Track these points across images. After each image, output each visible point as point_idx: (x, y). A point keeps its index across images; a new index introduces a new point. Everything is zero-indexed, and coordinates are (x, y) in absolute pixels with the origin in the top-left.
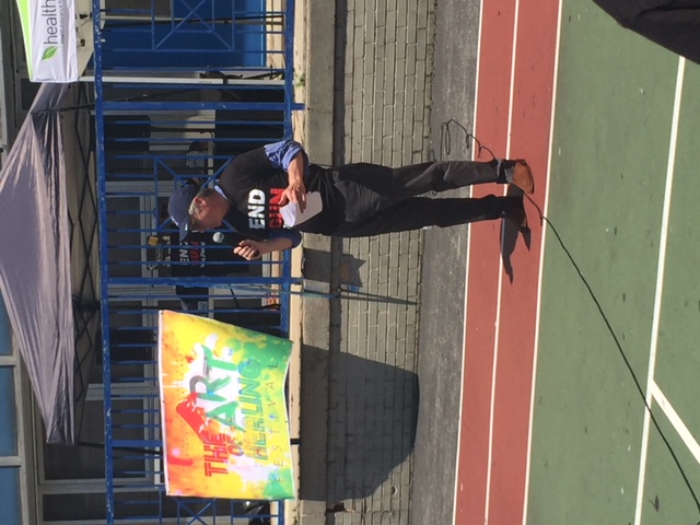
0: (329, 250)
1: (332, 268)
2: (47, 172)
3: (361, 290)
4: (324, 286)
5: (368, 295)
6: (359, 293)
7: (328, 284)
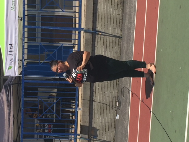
0: (88, 125)
1: (89, 131)
2: (8, 102)
3: (97, 138)
4: (86, 136)
5: (99, 139)
6: (97, 139)
7: (88, 136)
